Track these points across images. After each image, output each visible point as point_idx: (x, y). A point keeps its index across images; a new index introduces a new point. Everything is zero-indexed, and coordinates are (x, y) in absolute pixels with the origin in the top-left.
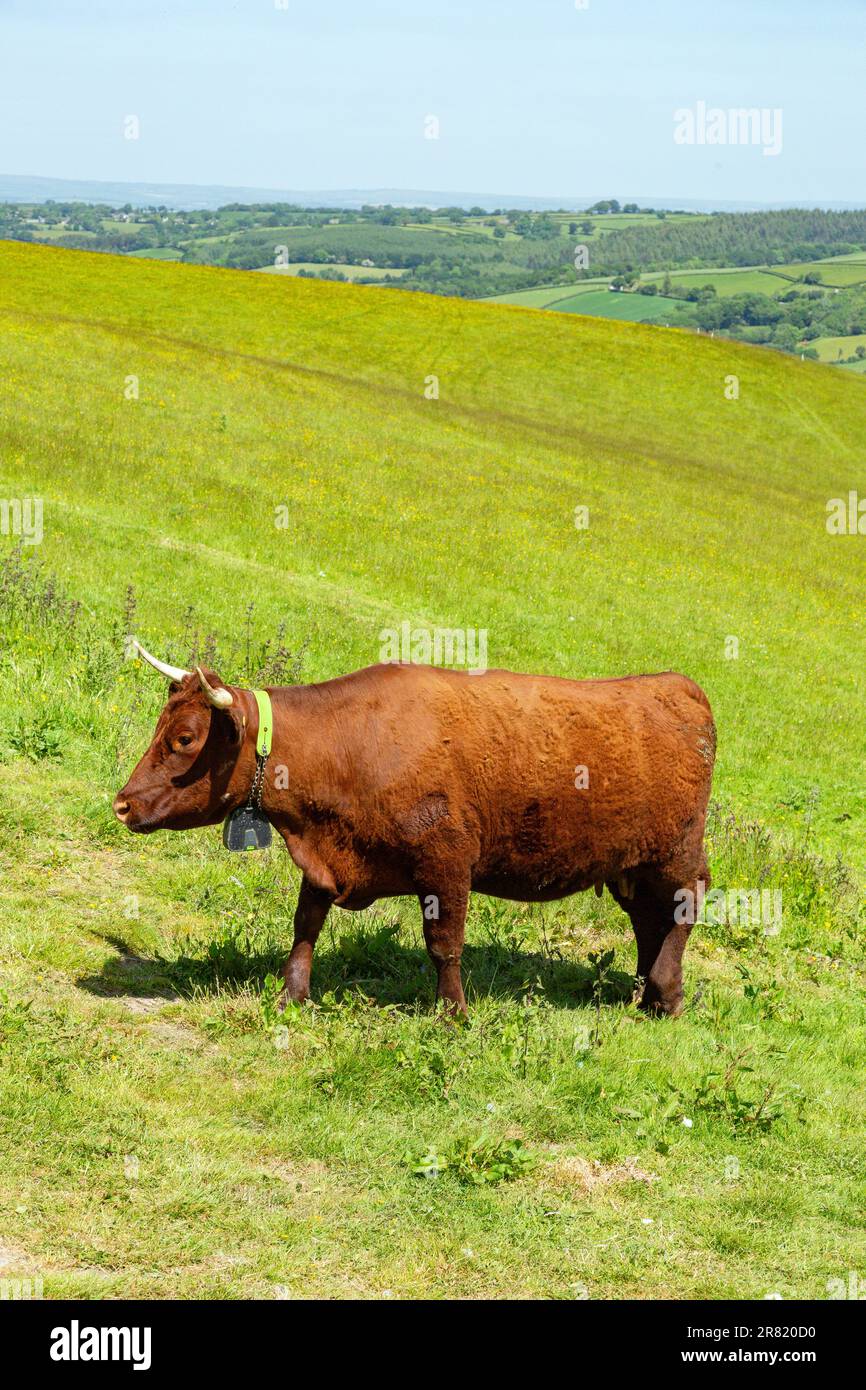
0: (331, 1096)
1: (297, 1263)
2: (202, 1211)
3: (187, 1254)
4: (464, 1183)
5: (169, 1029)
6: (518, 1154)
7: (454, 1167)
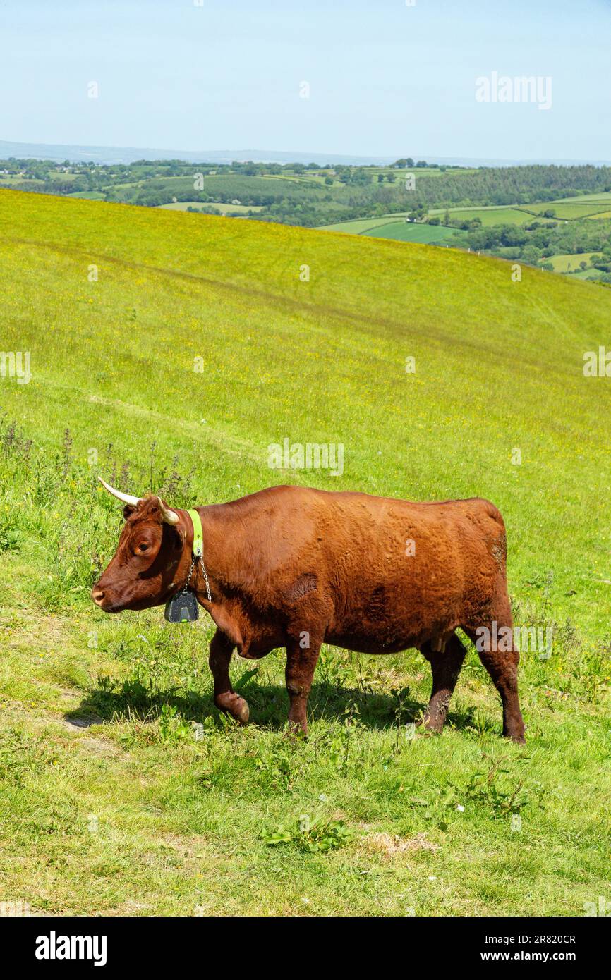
0: (209, 790)
1: (185, 908)
2: (118, 871)
3: (107, 901)
4: (303, 851)
5: (95, 742)
6: (341, 831)
7: (296, 840)
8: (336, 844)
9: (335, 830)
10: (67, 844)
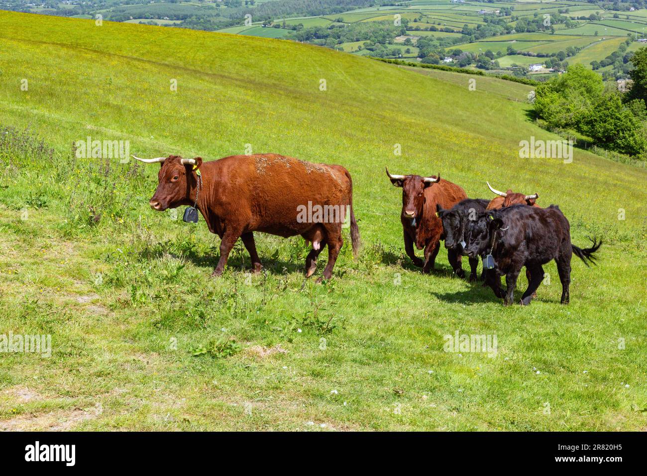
0: (160, 329)
1: (148, 390)
2: (109, 374)
3: (103, 390)
4: (213, 357)
5: (95, 308)
6: (234, 345)
7: (209, 352)
8: (231, 353)
9: (231, 346)
10: (80, 361)
